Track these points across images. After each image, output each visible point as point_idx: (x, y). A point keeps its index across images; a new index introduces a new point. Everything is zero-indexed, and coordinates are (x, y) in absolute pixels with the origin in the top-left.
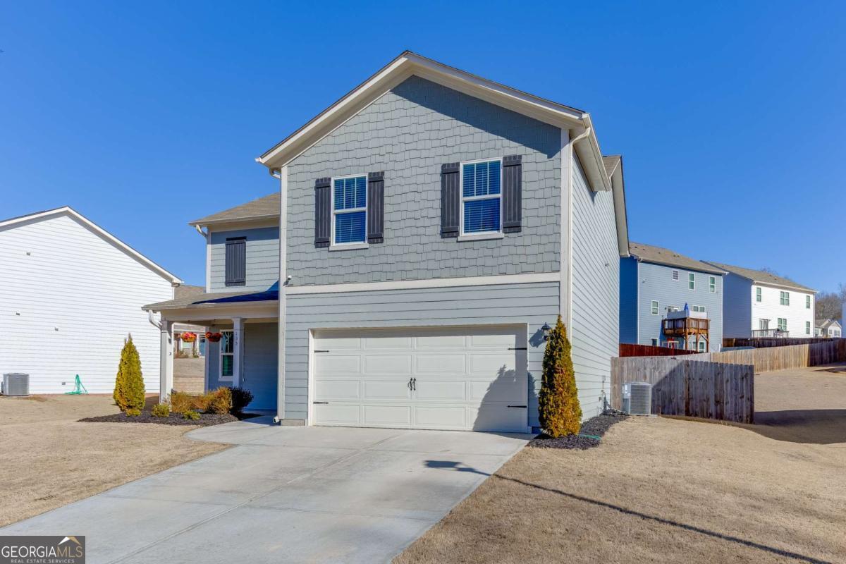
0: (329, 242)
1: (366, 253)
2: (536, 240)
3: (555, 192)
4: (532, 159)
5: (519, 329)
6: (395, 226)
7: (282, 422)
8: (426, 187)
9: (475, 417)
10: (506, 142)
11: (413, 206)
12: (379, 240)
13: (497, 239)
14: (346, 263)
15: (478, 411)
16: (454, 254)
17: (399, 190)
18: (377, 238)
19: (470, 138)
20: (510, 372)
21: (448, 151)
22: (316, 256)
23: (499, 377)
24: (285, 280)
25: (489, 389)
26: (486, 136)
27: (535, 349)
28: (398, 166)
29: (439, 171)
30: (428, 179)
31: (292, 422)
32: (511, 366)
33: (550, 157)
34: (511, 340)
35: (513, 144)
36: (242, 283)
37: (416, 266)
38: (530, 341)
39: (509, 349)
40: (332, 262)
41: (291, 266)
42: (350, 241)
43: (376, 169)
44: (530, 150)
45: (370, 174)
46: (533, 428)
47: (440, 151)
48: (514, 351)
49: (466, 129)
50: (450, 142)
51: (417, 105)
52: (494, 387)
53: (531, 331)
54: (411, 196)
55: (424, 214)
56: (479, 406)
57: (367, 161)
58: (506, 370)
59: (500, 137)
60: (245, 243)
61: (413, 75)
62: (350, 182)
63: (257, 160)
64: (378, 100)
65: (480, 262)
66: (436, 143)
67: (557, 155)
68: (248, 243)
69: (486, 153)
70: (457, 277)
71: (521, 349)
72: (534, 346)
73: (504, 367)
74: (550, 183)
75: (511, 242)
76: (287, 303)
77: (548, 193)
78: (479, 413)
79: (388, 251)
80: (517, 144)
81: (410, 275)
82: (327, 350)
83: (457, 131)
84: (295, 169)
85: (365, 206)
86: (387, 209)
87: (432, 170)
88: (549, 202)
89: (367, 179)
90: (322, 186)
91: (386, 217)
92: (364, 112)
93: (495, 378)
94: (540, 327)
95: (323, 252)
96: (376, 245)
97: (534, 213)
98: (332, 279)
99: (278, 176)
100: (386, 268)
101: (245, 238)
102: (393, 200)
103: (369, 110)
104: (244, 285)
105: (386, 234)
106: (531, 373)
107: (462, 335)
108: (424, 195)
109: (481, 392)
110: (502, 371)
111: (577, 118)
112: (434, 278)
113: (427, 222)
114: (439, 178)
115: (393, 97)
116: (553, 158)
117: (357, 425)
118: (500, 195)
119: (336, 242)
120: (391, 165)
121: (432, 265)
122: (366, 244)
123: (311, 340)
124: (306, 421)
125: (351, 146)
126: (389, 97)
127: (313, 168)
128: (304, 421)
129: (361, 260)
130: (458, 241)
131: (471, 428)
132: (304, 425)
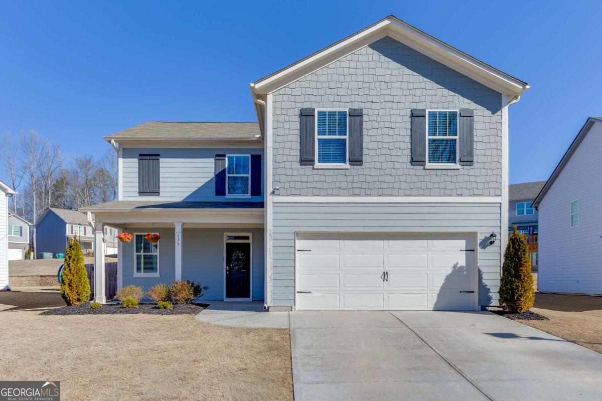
0: (313, 161)
1: (348, 173)
2: (484, 172)
3: (497, 139)
4: (481, 113)
5: (469, 237)
6: (372, 153)
7: (270, 309)
8: (398, 125)
9: (435, 300)
10: (461, 99)
11: (386, 139)
12: (359, 163)
13: (454, 169)
14: (329, 179)
15: (437, 296)
16: (421, 179)
17: (376, 125)
18: (357, 161)
19: (433, 92)
20: (461, 267)
21: (416, 99)
22: (302, 172)
23: (453, 271)
24: (272, 191)
25: (445, 279)
26: (446, 92)
27: (483, 250)
28: (374, 106)
29: (409, 113)
30: (400, 119)
31: (278, 308)
32: (462, 263)
33: (493, 113)
34: (462, 244)
35: (467, 101)
36: (157, 193)
37: (391, 185)
38: (480, 245)
39: (461, 250)
40: (317, 178)
41: (277, 178)
42: (330, 162)
43: (356, 106)
44: (479, 107)
45: (350, 109)
46: (482, 306)
47: (410, 99)
48: (465, 252)
49: (430, 84)
50: (418, 93)
51: (391, 60)
52: (449, 278)
53: (480, 238)
54: (386, 131)
55: (397, 145)
56: (438, 292)
57: (347, 99)
58: (459, 265)
59: (456, 95)
60: (158, 159)
61: (387, 36)
62: (332, 114)
63: (252, 85)
64: (357, 51)
65: (442, 185)
66: (406, 92)
67: (499, 113)
68: (161, 160)
69: (446, 105)
70: (423, 195)
71: (470, 250)
72: (482, 248)
73: (457, 264)
74: (494, 132)
75: (465, 172)
76: (273, 210)
77: (492, 139)
78: (438, 297)
79: (367, 172)
80: (469, 101)
81: (385, 192)
82: (309, 249)
83: (423, 85)
84: (280, 98)
85: (346, 135)
86: (366, 139)
87: (403, 112)
88: (493, 146)
89: (348, 113)
90: (306, 115)
91: (365, 145)
92: (344, 59)
93: (450, 272)
94: (488, 235)
95: (308, 169)
96: (356, 167)
97: (482, 152)
99: (263, 102)
100: (365, 185)
101: (158, 155)
102: (371, 132)
103: (349, 58)
104: (159, 195)
105: (364, 159)
106: (480, 268)
107: (425, 240)
108: (397, 131)
109: (440, 281)
110: (455, 266)
111: (521, 87)
112: (406, 195)
113: (400, 152)
114: (409, 119)
115: (370, 51)
116: (496, 115)
117: (338, 309)
118: (457, 137)
119: (319, 162)
120: (368, 105)
121: (403, 185)
122: (347, 165)
123: (297, 241)
124: (293, 307)
125: (333, 85)
126: (366, 50)
127: (297, 99)
128: (292, 307)
129: (343, 178)
130: (424, 169)
131: (432, 308)
132: (292, 311)
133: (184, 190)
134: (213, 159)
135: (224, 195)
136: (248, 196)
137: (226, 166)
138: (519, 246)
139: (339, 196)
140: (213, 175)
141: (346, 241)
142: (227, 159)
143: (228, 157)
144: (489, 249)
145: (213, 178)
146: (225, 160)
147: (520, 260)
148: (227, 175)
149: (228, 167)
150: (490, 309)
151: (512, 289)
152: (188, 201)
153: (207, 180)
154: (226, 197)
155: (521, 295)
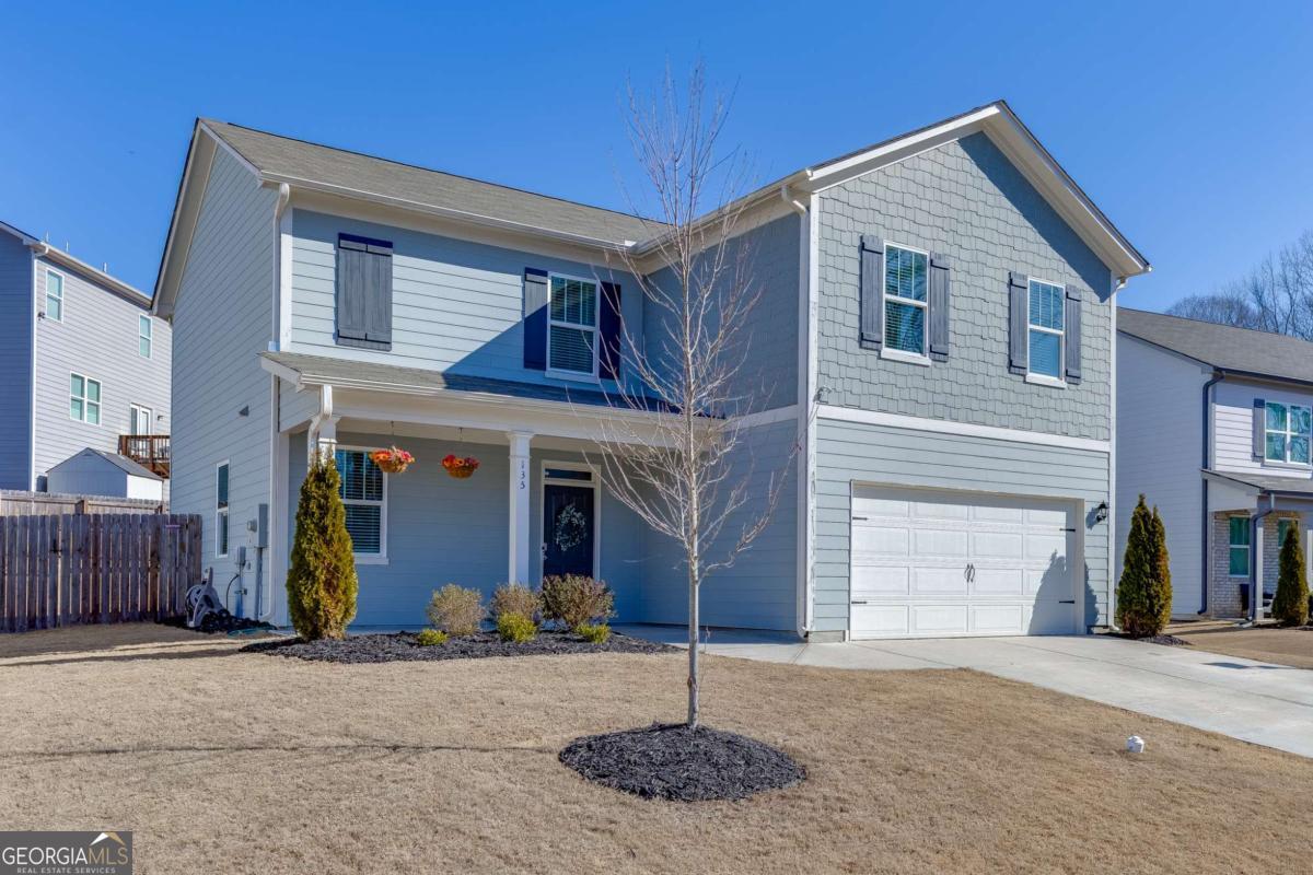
0: (879, 343)
1: (928, 373)
2: (1091, 398)
3: (1106, 345)
4: (1088, 295)
5: (1070, 506)
6: (960, 341)
7: (810, 637)
8: (993, 297)
9: (1030, 617)
10: (1067, 267)
11: (979, 319)
12: (944, 358)
13: (1059, 388)
14: (901, 382)
15: (1033, 610)
16: (1021, 399)
17: (963, 290)
18: (940, 353)
19: (1035, 248)
20: (1061, 558)
21: (1015, 256)
22: (862, 361)
23: (1051, 565)
25: (1042, 580)
26: (1051, 252)
27: (1090, 530)
28: (963, 255)
29: (1007, 279)
30: (995, 286)
32: (1062, 551)
33: (1102, 300)
34: (1060, 518)
35: (1073, 272)
36: (384, 344)
37: (983, 405)
38: (1086, 521)
39: (1060, 530)
40: (884, 377)
42: (901, 349)
43: (939, 249)
44: (1086, 286)
45: (931, 253)
46: (1087, 626)
47: (1006, 252)
48: (1064, 533)
49: (1031, 231)
50: (1018, 244)
52: (1046, 578)
53: (1088, 508)
54: (977, 305)
55: (991, 333)
56: (1033, 602)
57: (927, 233)
58: (1058, 556)
59: (1062, 259)
60: (389, 256)
61: (982, 132)
62: (906, 256)
64: (941, 147)
65: (1045, 414)
66: (1003, 239)
68: (397, 259)
69: (1050, 273)
71: (1073, 530)
72: (1089, 527)
73: (1056, 553)
74: (1102, 332)
75: (1071, 395)
76: (818, 431)
77: (1100, 343)
78: (1034, 612)
79: (953, 376)
80: (1076, 274)
81: (977, 416)
82: (864, 516)
84: (829, 206)
85: (925, 300)
86: (952, 313)
87: (999, 275)
88: (1101, 355)
89: (928, 259)
90: (871, 250)
91: (950, 325)
92: (924, 158)
93: (1047, 567)
94: (1096, 506)
95: (872, 357)
96: (939, 365)
97: (1089, 364)
98: (883, 404)
100: (950, 401)
101: (389, 245)
102: (958, 303)
103: (930, 157)
104: (389, 349)
105: (951, 350)
106: (1086, 560)
108: (991, 308)
110: (1053, 557)
113: (995, 347)
114: (1006, 289)
115: (960, 151)
116: (1104, 304)
117: (905, 636)
118: (1062, 333)
119: (887, 346)
120: (955, 251)
121: (999, 408)
122: (927, 360)
123: (854, 500)
124: (847, 632)
125: (909, 200)
126: (953, 146)
127: (858, 214)
128: (844, 632)
129: (920, 382)
130: (1025, 382)
131: (1026, 632)
132: (844, 640)
133: (449, 343)
134: (519, 277)
135: (545, 369)
136: (593, 378)
137: (549, 300)
138: (1154, 527)
139: (914, 415)
140: (518, 318)
141: (919, 504)
142: (549, 282)
143: (553, 279)
144: (1099, 528)
145: (518, 324)
146: (545, 284)
147: (1157, 550)
148: (550, 322)
149: (552, 302)
150: (1095, 630)
151: (1149, 597)
152: (460, 373)
153: (505, 327)
154: (547, 374)
155: (1162, 607)
